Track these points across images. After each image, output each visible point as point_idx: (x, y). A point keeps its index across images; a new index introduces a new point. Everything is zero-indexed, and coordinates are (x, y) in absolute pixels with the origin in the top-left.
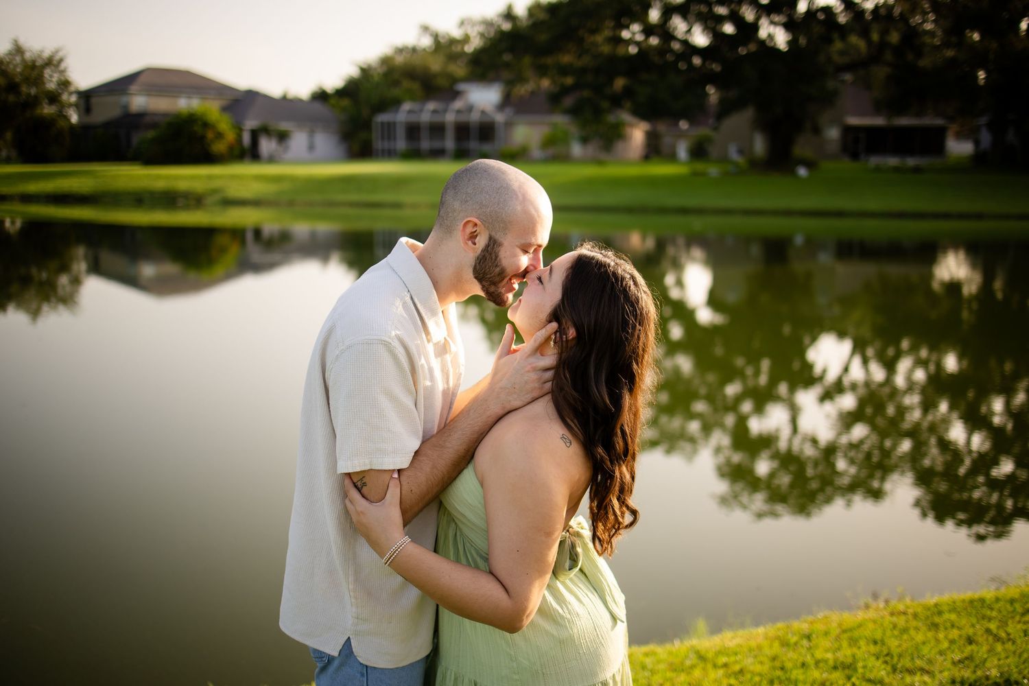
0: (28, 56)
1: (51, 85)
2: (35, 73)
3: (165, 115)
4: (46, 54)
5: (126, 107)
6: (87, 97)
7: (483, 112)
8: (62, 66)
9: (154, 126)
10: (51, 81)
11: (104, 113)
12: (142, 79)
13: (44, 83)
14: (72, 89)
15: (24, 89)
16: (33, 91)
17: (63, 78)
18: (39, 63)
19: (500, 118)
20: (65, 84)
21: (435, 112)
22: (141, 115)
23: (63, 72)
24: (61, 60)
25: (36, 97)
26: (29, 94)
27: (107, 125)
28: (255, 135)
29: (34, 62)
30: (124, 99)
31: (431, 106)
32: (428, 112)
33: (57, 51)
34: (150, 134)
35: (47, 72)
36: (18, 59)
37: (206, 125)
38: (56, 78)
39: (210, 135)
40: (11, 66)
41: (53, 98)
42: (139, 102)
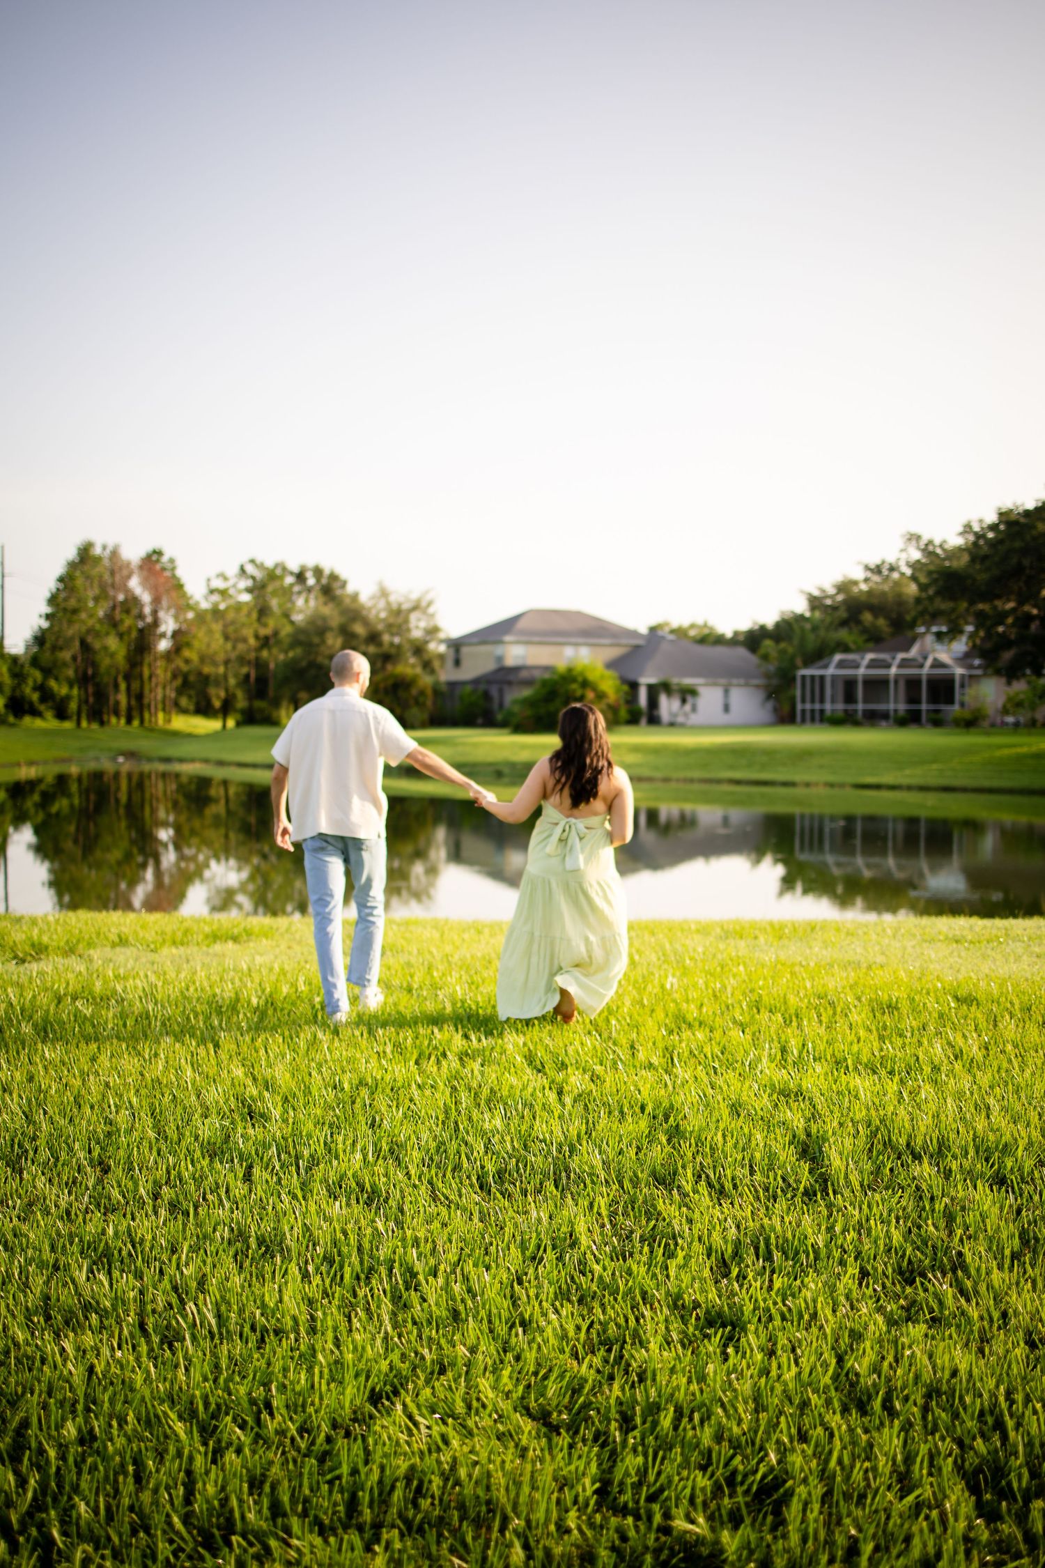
0: (393, 599)
1: (417, 635)
2: (400, 620)
3: (547, 668)
4: (414, 596)
5: (500, 659)
6: (456, 645)
7: (937, 664)
8: (431, 610)
9: (528, 683)
10: (417, 627)
11: (476, 666)
12: (521, 624)
13: (408, 630)
14: (442, 635)
15: (386, 638)
16: (397, 640)
17: (431, 624)
18: (405, 606)
19: (959, 671)
20: (433, 631)
21: (873, 664)
22: (516, 669)
23: (432, 616)
24: (430, 604)
25: (399, 647)
26: (392, 644)
27: (476, 682)
28: (653, 691)
29: (400, 605)
30: (499, 650)
31: (870, 656)
32: (864, 664)
33: (427, 592)
34: (526, 692)
35: (413, 617)
36: (382, 604)
37: (585, 684)
38: (423, 624)
39: (590, 695)
40: (374, 612)
41: (419, 649)
42: (515, 653)
